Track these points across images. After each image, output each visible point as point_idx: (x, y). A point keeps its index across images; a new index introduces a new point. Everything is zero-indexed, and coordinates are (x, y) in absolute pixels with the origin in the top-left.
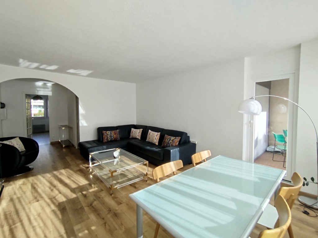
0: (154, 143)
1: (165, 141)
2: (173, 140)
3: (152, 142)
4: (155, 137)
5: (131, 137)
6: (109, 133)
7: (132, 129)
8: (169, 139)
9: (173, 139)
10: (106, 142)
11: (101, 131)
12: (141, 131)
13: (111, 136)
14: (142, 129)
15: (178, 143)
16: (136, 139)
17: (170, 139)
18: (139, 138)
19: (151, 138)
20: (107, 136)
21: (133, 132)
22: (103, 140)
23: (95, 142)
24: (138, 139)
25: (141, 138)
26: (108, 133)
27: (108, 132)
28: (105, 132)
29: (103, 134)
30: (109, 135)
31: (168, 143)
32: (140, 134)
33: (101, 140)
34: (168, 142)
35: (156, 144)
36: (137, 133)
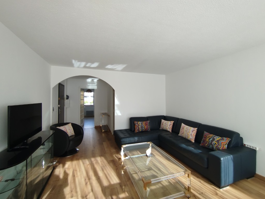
0: (189, 139)
1: (205, 141)
2: (218, 141)
3: (187, 137)
4: (191, 132)
5: (161, 128)
6: (141, 124)
7: (163, 121)
8: (211, 139)
9: (218, 139)
10: (137, 132)
11: (133, 121)
12: (172, 124)
13: (142, 127)
14: (174, 122)
15: (226, 146)
16: (166, 131)
17: (214, 139)
18: (170, 130)
19: (185, 133)
20: (138, 126)
21: (164, 124)
22: (134, 131)
23: (127, 132)
24: (169, 132)
25: (172, 131)
26: (139, 124)
27: (139, 122)
28: (137, 122)
29: (134, 125)
30: (140, 126)
31: (211, 144)
32: (171, 126)
33: (133, 130)
34: (210, 142)
35: (192, 141)
36: (168, 125)
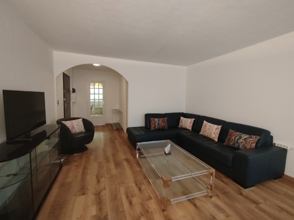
1: (230, 139)
2: (245, 139)
3: (209, 136)
4: (214, 130)
5: (179, 127)
6: (157, 121)
7: (182, 118)
10: (153, 130)
11: (148, 117)
13: (159, 124)
14: (194, 119)
15: (254, 144)
16: (186, 129)
17: (240, 138)
19: (207, 130)
20: (155, 123)
21: (183, 121)
22: (150, 128)
23: (142, 129)
24: (189, 130)
25: (192, 129)
28: (153, 119)
29: (150, 121)
31: (237, 142)
32: (191, 124)
35: (215, 140)
36: (187, 123)
